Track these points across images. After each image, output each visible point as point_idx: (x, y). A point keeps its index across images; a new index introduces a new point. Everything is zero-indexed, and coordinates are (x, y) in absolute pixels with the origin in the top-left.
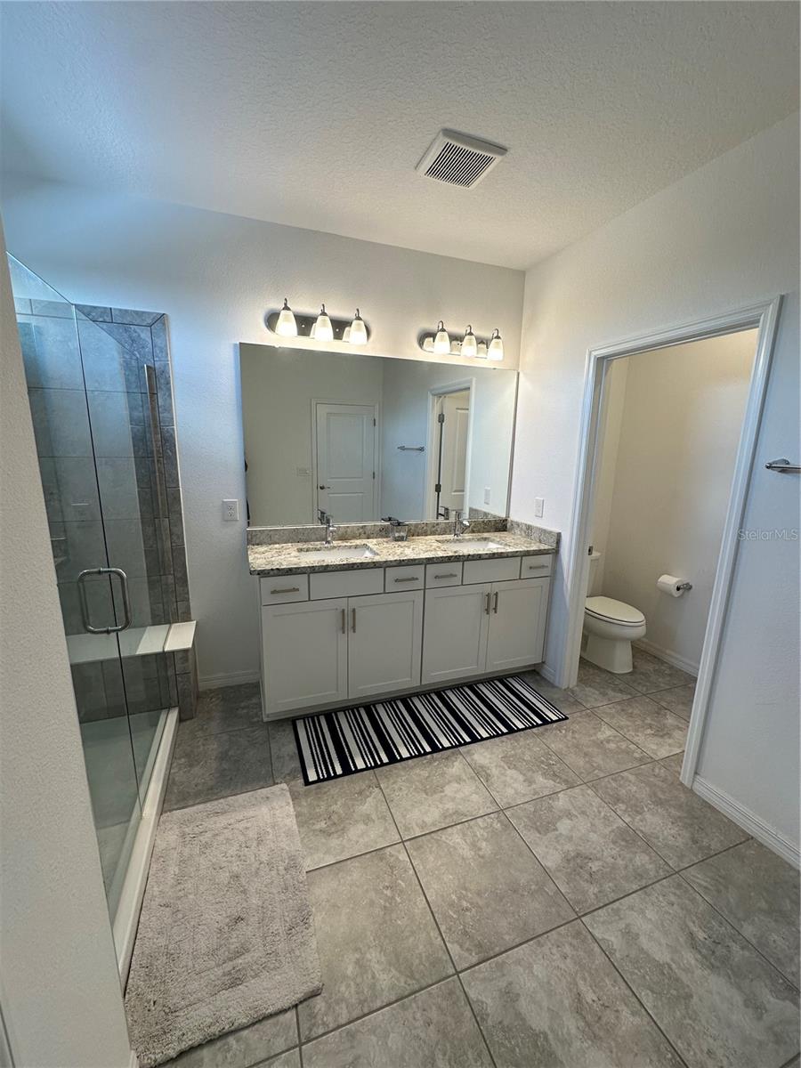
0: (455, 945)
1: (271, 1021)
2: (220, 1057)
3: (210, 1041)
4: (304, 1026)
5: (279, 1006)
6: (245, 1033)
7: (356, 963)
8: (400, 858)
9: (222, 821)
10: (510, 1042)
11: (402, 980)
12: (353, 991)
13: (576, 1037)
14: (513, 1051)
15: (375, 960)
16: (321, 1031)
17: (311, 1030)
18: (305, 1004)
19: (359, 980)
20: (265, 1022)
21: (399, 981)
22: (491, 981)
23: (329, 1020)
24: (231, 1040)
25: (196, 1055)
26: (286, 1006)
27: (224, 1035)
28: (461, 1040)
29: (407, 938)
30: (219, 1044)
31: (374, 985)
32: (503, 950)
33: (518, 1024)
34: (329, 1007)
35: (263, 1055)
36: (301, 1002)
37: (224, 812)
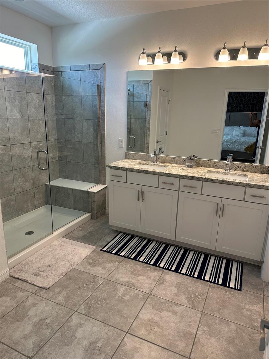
0: (84, 307)
1: (34, 286)
2: (21, 284)
3: (22, 280)
4: (37, 292)
5: (37, 285)
6: (28, 284)
7: (59, 291)
8: (99, 282)
9: (71, 246)
10: (67, 331)
11: (63, 301)
12: (52, 294)
13: (82, 346)
14: (65, 332)
15: (63, 294)
16: (38, 295)
17: (37, 293)
18: (42, 289)
19: (55, 294)
20: (32, 285)
21: (62, 301)
22: (81, 319)
23: (42, 294)
24: (25, 283)
25: (18, 280)
26: (38, 286)
27: (25, 281)
28: (58, 320)
29: (76, 296)
30: (23, 282)
31: (57, 297)
32: (93, 318)
33: (74, 331)
34: (45, 293)
35: (26, 290)
36: (41, 288)
37: (74, 244)
